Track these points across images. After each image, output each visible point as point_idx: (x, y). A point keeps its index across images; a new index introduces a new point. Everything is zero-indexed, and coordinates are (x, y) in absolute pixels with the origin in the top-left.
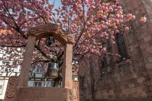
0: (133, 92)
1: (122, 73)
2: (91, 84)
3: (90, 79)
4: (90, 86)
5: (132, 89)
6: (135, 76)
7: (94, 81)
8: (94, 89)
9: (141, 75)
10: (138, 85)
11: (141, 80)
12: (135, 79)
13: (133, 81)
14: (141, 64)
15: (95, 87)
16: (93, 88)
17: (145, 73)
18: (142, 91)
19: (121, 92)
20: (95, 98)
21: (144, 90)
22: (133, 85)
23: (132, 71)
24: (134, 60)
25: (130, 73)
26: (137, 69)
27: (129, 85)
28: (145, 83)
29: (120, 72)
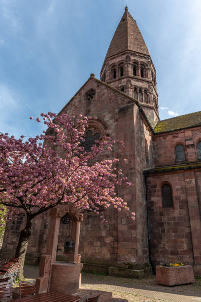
0: (97, 251)
1: (89, 226)
2: (41, 231)
3: (40, 223)
4: (38, 233)
5: (97, 248)
6: (104, 234)
7: (45, 226)
8: (42, 238)
9: (110, 234)
10: (104, 244)
11: (108, 240)
12: (103, 237)
13: (100, 239)
14: (113, 222)
15: (45, 237)
16: (41, 236)
17: (115, 233)
18: (106, 251)
19: (83, 250)
20: (41, 253)
21: (109, 251)
22: (99, 244)
23: (102, 227)
24: (107, 215)
25: (100, 229)
26: (108, 226)
27: (95, 243)
28: (112, 243)
29: (88, 224)
